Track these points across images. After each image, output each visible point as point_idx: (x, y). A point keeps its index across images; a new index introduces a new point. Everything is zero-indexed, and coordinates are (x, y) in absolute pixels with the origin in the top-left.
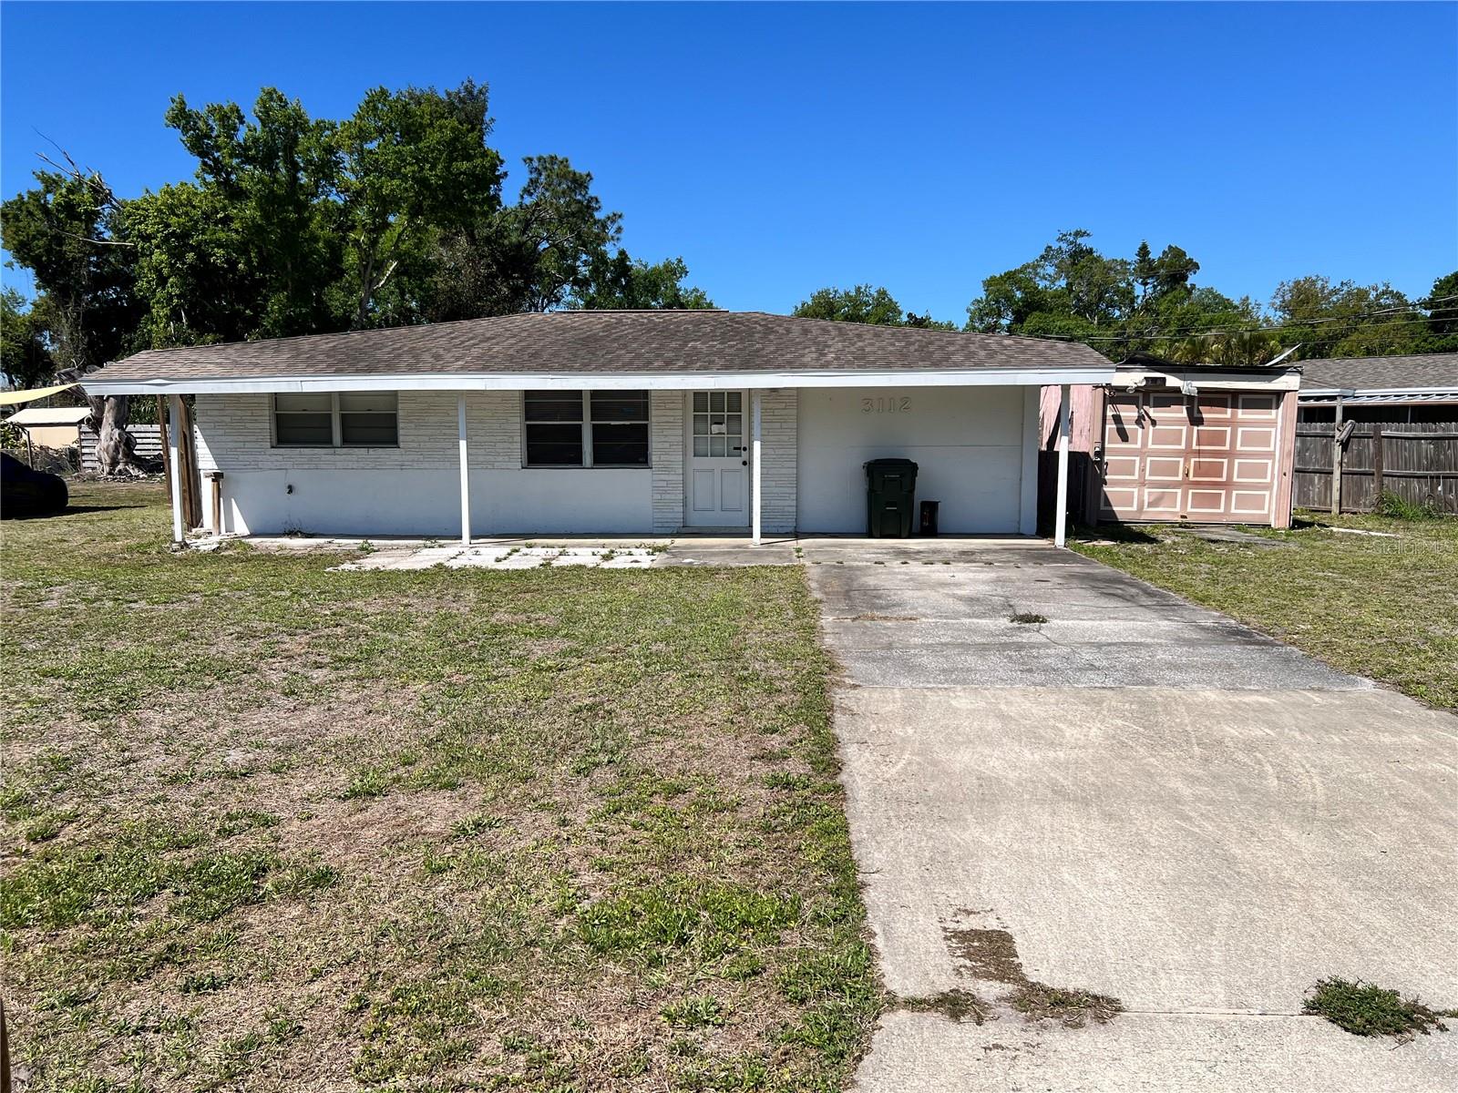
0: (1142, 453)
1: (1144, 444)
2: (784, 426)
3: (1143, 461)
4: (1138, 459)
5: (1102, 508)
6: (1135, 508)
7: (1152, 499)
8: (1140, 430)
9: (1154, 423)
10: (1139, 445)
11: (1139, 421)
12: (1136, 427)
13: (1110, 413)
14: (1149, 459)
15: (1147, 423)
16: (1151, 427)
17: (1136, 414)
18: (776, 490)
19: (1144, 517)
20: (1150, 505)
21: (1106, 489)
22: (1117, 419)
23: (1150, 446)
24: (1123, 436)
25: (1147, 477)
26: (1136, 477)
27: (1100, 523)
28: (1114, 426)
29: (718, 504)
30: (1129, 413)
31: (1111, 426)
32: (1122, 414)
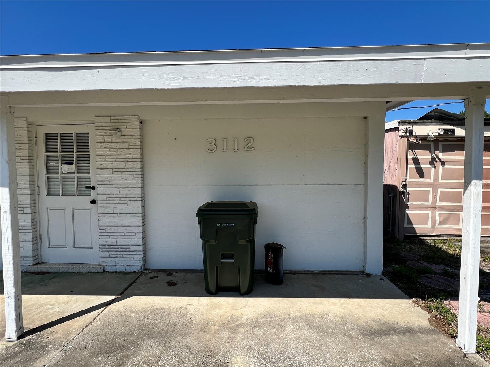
0: (435, 186)
1: (436, 179)
2: (128, 165)
3: (435, 191)
4: (431, 190)
5: (406, 225)
6: (429, 226)
7: (442, 219)
8: (433, 169)
9: (443, 163)
10: (432, 180)
11: (432, 162)
12: (429, 166)
13: (410, 157)
14: (439, 190)
15: (438, 164)
16: (441, 167)
17: (430, 157)
18: (123, 229)
19: (435, 232)
20: (440, 223)
21: (408, 212)
22: (416, 161)
23: (440, 180)
24: (421, 173)
25: (438, 203)
26: (430, 203)
27: (406, 237)
28: (414, 166)
29: (70, 243)
30: (424, 156)
31: (411, 166)
32: (419, 157)
